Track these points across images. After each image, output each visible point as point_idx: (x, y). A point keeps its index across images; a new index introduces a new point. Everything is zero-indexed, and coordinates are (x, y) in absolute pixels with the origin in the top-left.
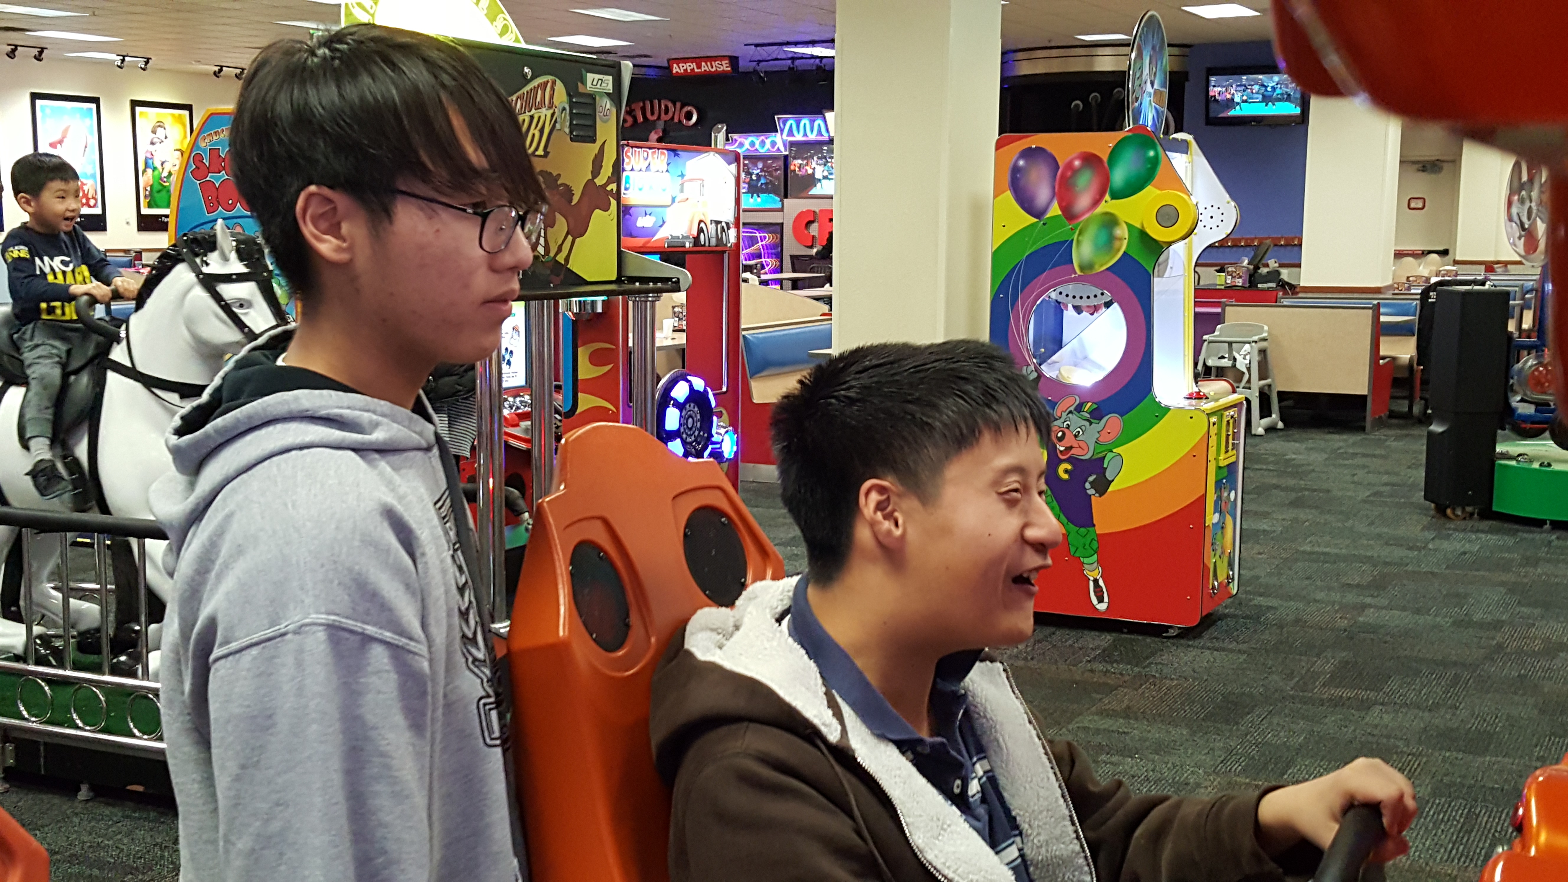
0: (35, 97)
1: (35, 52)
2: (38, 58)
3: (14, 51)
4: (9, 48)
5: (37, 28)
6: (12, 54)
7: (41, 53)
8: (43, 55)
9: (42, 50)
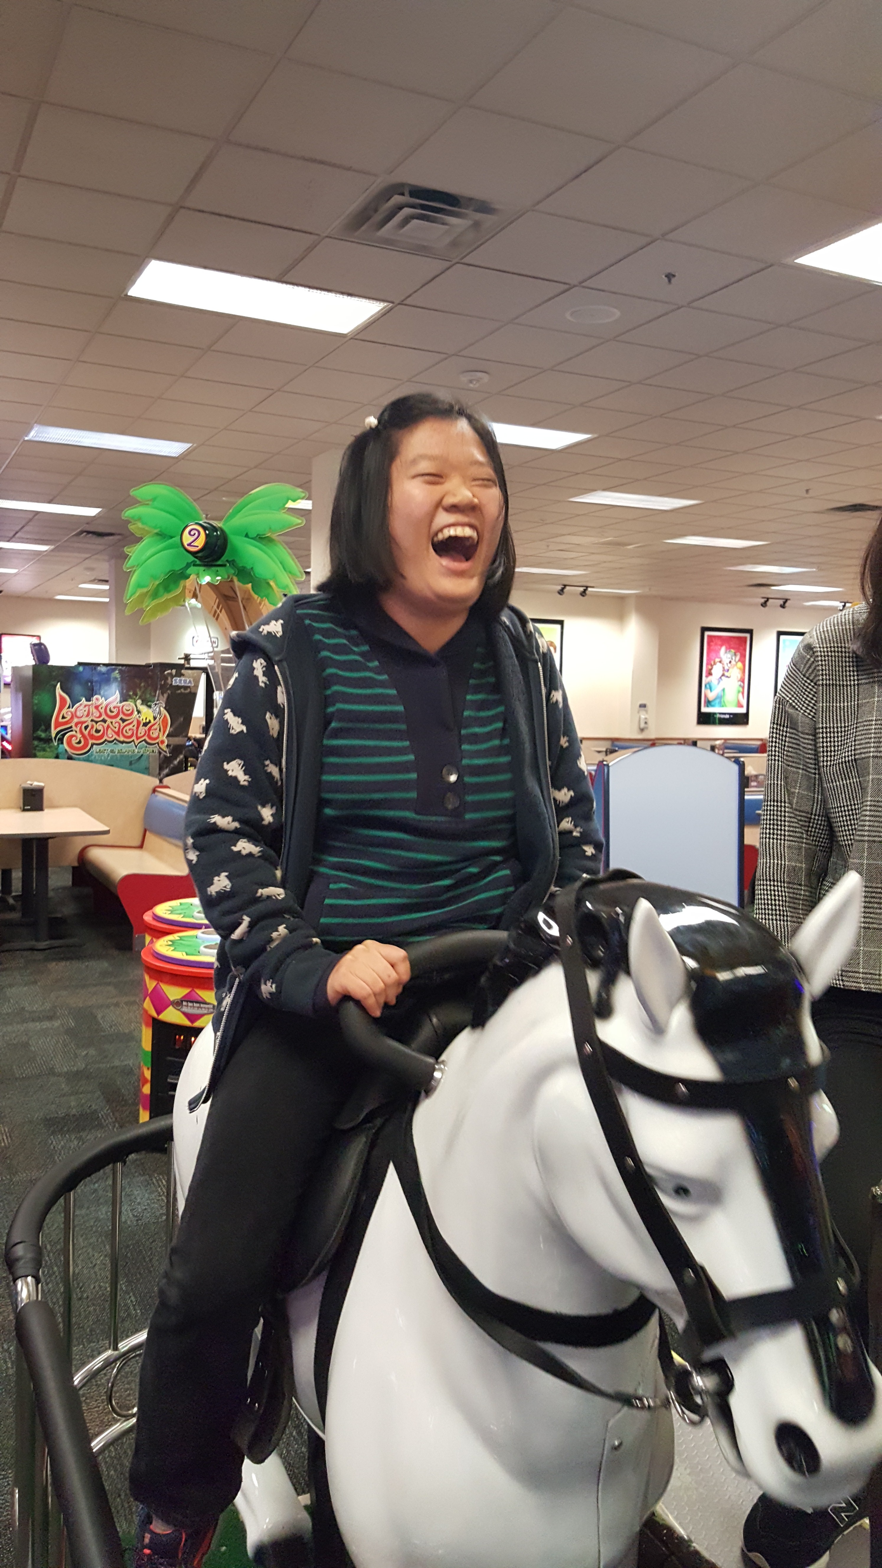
0: (780, 634)
1: (781, 602)
2: (783, 606)
3: (766, 602)
4: (763, 600)
5: (780, 583)
6: (764, 605)
7: (785, 603)
8: (787, 604)
9: (786, 600)
